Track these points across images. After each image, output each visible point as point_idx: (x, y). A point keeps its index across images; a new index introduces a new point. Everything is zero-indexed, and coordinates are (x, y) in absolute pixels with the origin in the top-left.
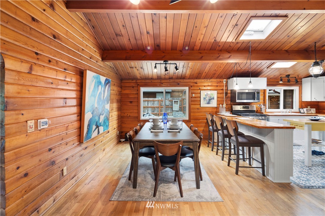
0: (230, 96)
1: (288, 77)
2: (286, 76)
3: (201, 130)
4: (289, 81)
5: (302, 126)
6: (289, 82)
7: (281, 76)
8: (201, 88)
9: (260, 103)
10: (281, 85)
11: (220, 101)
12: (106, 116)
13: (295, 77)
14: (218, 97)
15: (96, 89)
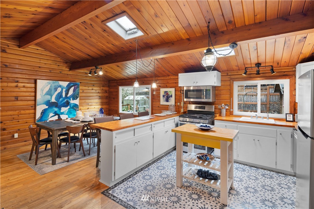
2: (256, 65)
4: (258, 73)
11: (178, 99)
12: (73, 108)
13: (271, 66)
14: (177, 95)
15: (53, 90)
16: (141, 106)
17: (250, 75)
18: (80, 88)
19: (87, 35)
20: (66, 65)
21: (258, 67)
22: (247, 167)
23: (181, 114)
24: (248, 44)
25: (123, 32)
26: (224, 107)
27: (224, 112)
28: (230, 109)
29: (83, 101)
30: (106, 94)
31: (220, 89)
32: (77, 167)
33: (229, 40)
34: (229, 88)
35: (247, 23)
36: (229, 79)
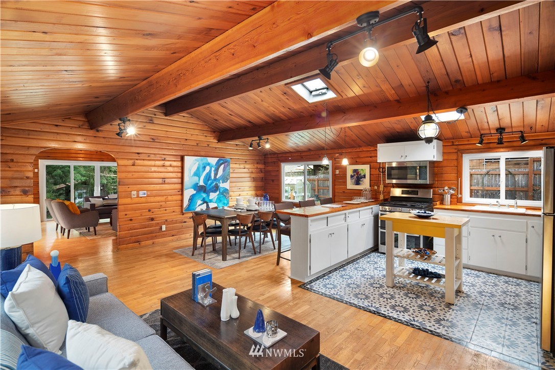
2: (497, 130)
4: (500, 141)
11: (374, 181)
12: (222, 194)
13: (520, 131)
14: (373, 175)
15: (201, 169)
16: (298, 194)
17: (489, 144)
18: (231, 166)
19: (259, 99)
20: (214, 135)
21: (501, 133)
22: (483, 273)
23: (381, 202)
24: (484, 108)
25: (308, 92)
26: (448, 192)
27: (448, 198)
28: (458, 194)
29: (234, 184)
30: (261, 175)
31: (440, 165)
32: (252, 264)
33: (455, 104)
34: (456, 164)
35: (480, 82)
36: (456, 151)
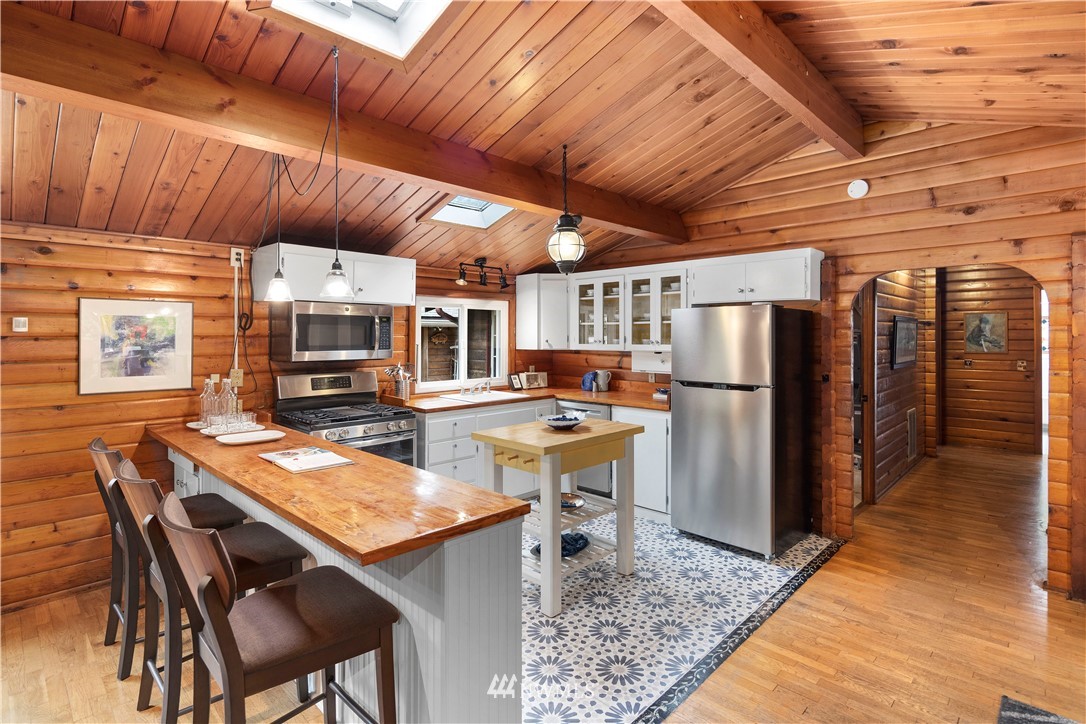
0: (266, 332)
1: (482, 267)
2: (477, 260)
3: (82, 529)
4: (483, 281)
5: (532, 460)
6: (485, 284)
7: (461, 260)
8: (81, 281)
9: (392, 361)
10: (461, 294)
11: (210, 357)
13: (499, 269)
